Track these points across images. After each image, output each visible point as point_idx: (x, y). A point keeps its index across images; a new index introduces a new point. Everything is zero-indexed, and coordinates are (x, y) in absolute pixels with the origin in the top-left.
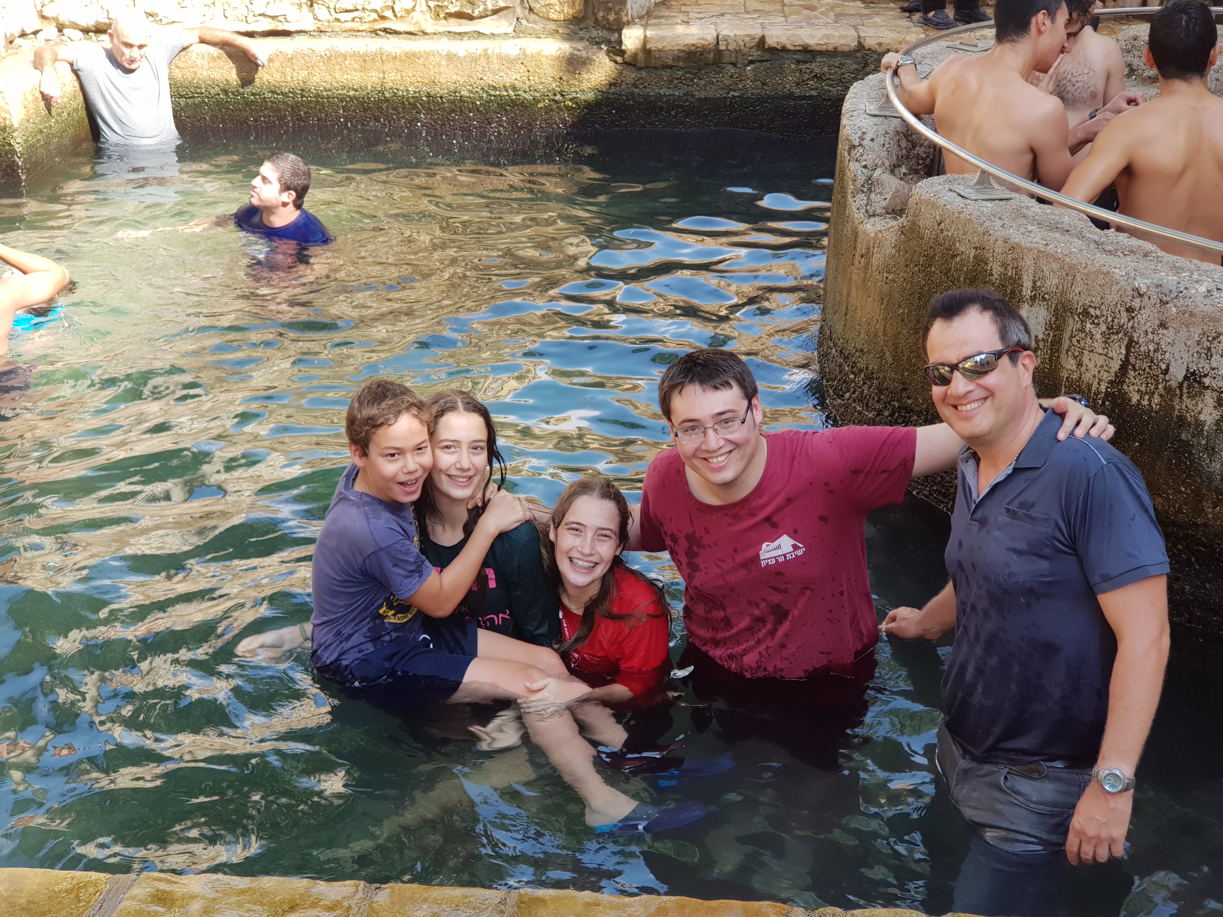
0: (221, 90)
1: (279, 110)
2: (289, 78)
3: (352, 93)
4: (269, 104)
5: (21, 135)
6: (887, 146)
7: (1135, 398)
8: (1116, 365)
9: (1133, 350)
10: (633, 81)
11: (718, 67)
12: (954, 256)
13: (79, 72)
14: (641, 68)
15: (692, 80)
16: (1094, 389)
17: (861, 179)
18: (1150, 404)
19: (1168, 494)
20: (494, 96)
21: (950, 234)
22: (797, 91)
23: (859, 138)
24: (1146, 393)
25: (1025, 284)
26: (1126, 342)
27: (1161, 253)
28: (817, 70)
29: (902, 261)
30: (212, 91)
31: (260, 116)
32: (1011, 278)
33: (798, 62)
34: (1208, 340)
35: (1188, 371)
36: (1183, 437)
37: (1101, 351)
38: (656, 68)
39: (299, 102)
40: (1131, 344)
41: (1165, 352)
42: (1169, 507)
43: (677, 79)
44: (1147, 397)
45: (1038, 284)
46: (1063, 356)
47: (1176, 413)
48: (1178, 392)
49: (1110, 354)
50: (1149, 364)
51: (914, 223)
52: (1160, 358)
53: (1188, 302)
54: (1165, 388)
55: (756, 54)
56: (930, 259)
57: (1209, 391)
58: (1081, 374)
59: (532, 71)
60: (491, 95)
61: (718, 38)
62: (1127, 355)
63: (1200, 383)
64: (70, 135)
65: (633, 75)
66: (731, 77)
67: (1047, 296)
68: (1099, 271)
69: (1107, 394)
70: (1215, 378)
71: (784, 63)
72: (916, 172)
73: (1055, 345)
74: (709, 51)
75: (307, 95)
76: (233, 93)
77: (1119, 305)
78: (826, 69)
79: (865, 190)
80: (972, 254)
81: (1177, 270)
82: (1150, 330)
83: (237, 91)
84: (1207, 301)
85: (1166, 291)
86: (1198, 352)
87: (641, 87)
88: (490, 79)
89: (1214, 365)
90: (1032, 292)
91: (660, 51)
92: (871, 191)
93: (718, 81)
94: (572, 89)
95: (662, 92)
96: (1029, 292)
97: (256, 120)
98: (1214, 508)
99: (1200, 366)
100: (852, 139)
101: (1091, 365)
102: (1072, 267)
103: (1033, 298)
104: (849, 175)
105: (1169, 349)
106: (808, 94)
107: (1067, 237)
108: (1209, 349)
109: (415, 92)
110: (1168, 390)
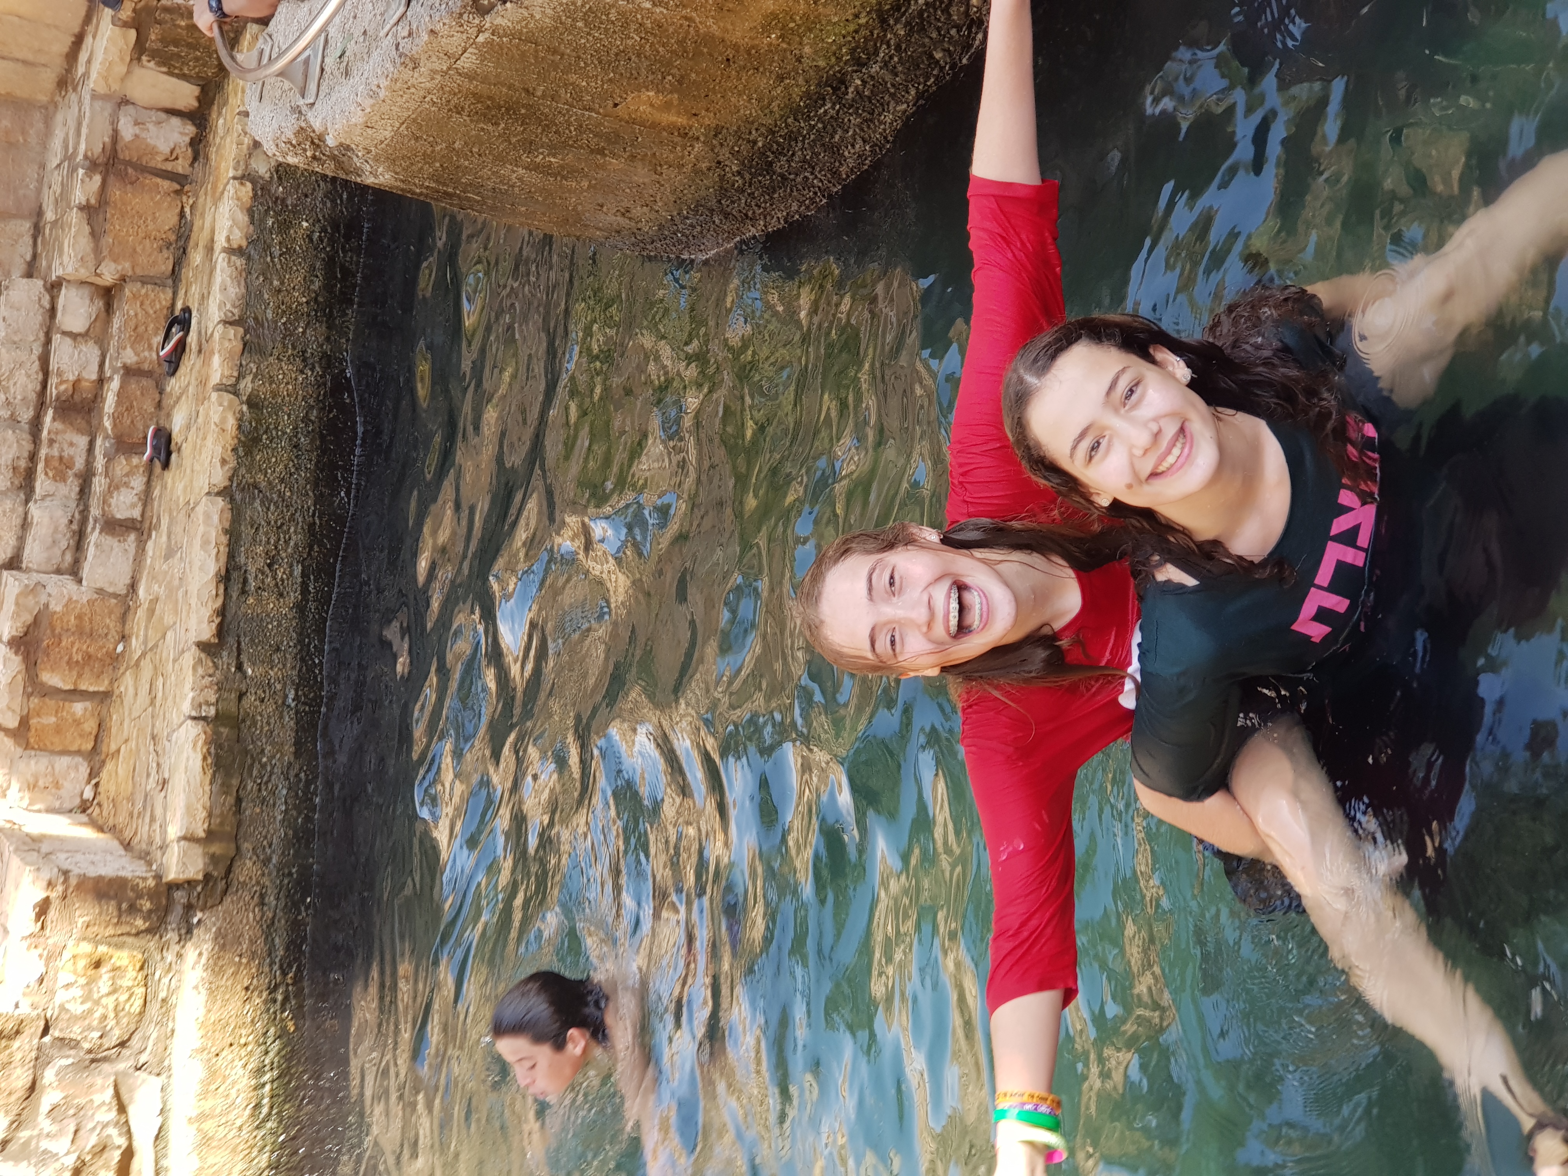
10: (259, 865)
11: (244, 721)
14: (238, 848)
20: (271, 1108)
33: (244, 592)
38: (239, 824)
43: (260, 790)
55: (226, 658)
60: (269, 1114)
61: (194, 718)
65: (249, 863)
66: (262, 701)
71: (245, 614)
74: (216, 733)
87: (268, 851)
88: (242, 1115)
91: (210, 815)
93: (268, 723)
94: (267, 970)
95: (279, 817)
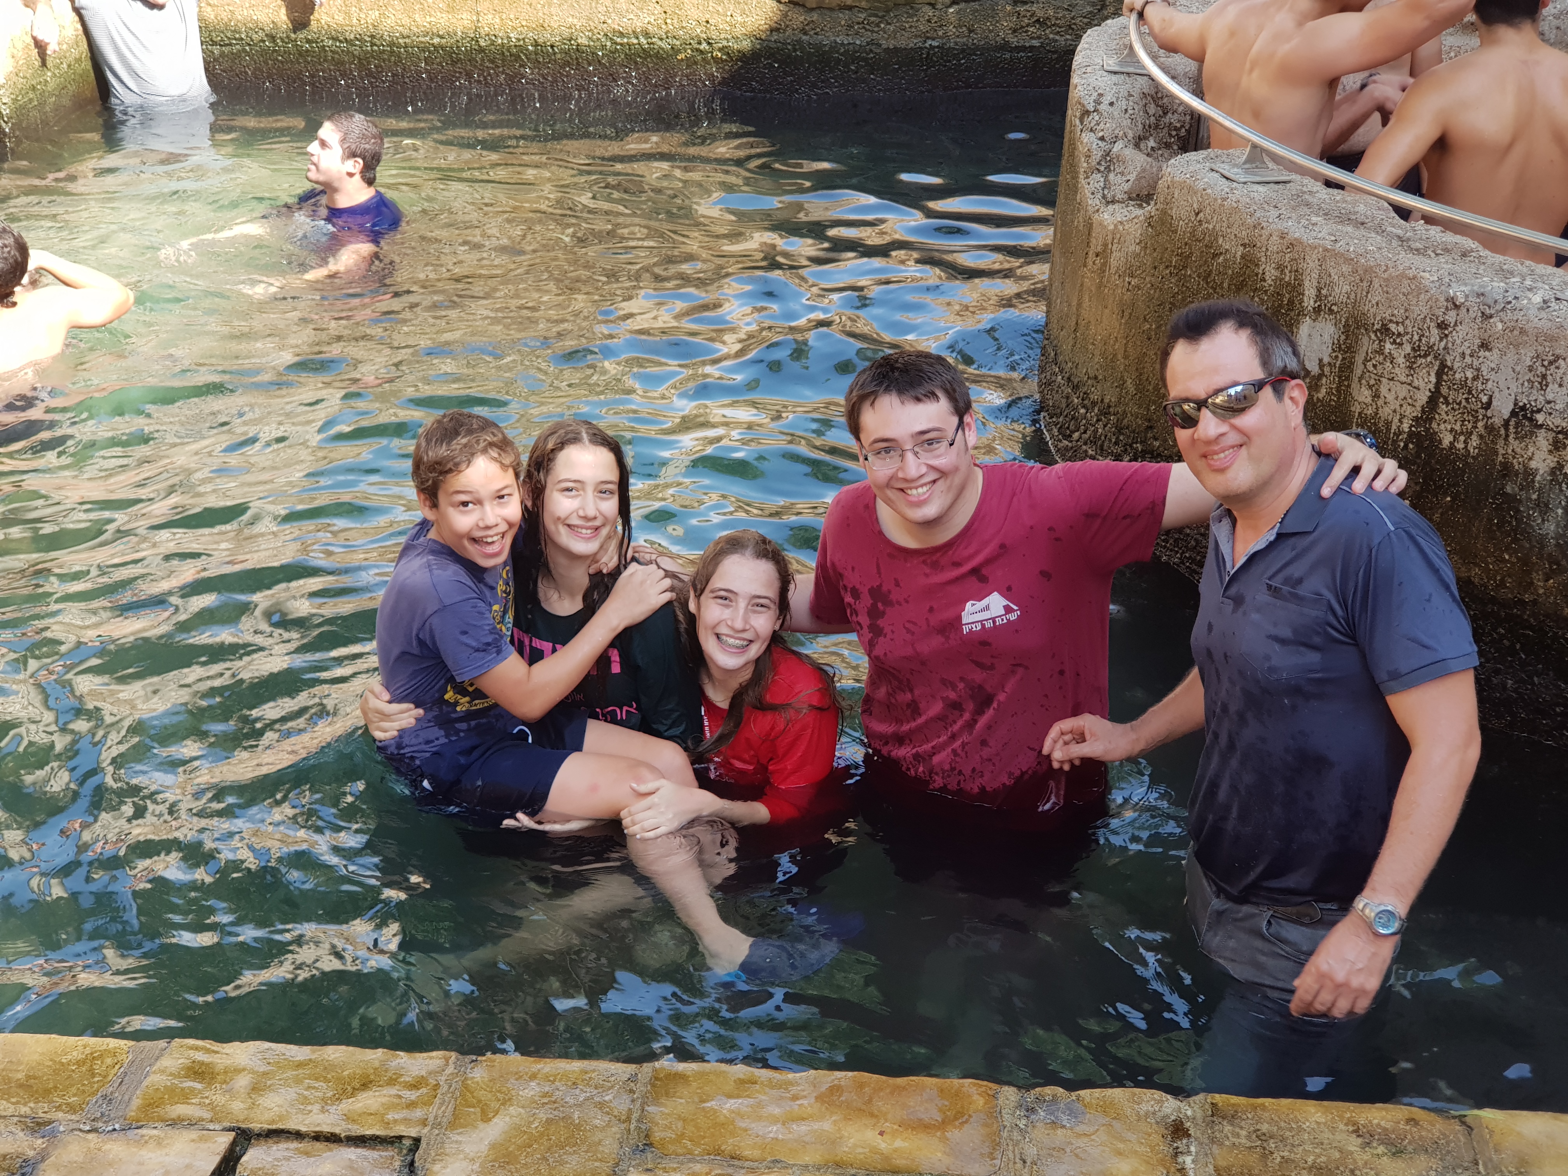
0: (267, 35)
1: (343, 63)
2: (355, 21)
3: (436, 41)
4: (330, 54)
5: (8, 93)
6: (1130, 112)
7: (1447, 439)
8: (1423, 397)
9: (1445, 377)
10: (801, 26)
12: (1215, 256)
13: (83, 12)
14: (812, 9)
15: (878, 25)
16: (1394, 427)
17: (1097, 155)
18: (1466, 447)
19: (1487, 564)
20: (621, 44)
21: (1211, 227)
22: (1014, 41)
23: (1094, 101)
24: (1462, 433)
25: (1307, 292)
26: (1436, 368)
27: (1484, 253)
28: (1040, 14)
29: (1148, 260)
30: (255, 36)
31: (317, 70)
32: (1289, 284)
33: (1015, 2)
34: (1543, 365)
35: (1516, 404)
36: (1509, 489)
37: (1403, 378)
38: (831, 9)
39: (367, 52)
40: (1443, 369)
41: (1487, 380)
42: (1489, 579)
43: (858, 23)
44: (1462, 438)
45: (1324, 292)
46: (1355, 385)
47: (1500, 458)
48: (1503, 432)
49: (1416, 383)
50: (1465, 396)
51: (1164, 212)
52: (1480, 388)
53: (1519, 315)
54: (1486, 427)
56: (1185, 260)
57: (1543, 431)
58: (1377, 409)
59: (670, 12)
60: (616, 43)
62: (1438, 385)
63: (1531, 420)
64: (71, 93)
65: (802, 18)
66: (929, 21)
67: (1335, 308)
68: (1403, 276)
69: (1411, 434)
70: (1550, 414)
71: (997, 4)
72: (1168, 146)
73: (1345, 371)
75: (378, 43)
76: (283, 41)
77: (1428, 320)
78: (1051, 12)
79: (1102, 169)
80: (1239, 253)
81: (1505, 274)
82: (1468, 352)
83: (288, 37)
84: (1543, 314)
85: (1490, 302)
86: (1529, 381)
87: (812, 33)
88: (615, 23)
89: (1550, 397)
90: (1315, 302)
92: (1110, 170)
93: (911, 27)
94: (722, 36)
95: (838, 40)
96: (1312, 302)
97: (312, 76)
98: (1547, 580)
99: (1532, 398)
100: (1086, 103)
101: (1390, 397)
102: (1368, 270)
103: (1317, 310)
104: (1082, 149)
105: (1493, 376)
106: (1027, 45)
107: (1363, 232)
108: (1544, 376)
109: (519, 40)
110: (1490, 429)
